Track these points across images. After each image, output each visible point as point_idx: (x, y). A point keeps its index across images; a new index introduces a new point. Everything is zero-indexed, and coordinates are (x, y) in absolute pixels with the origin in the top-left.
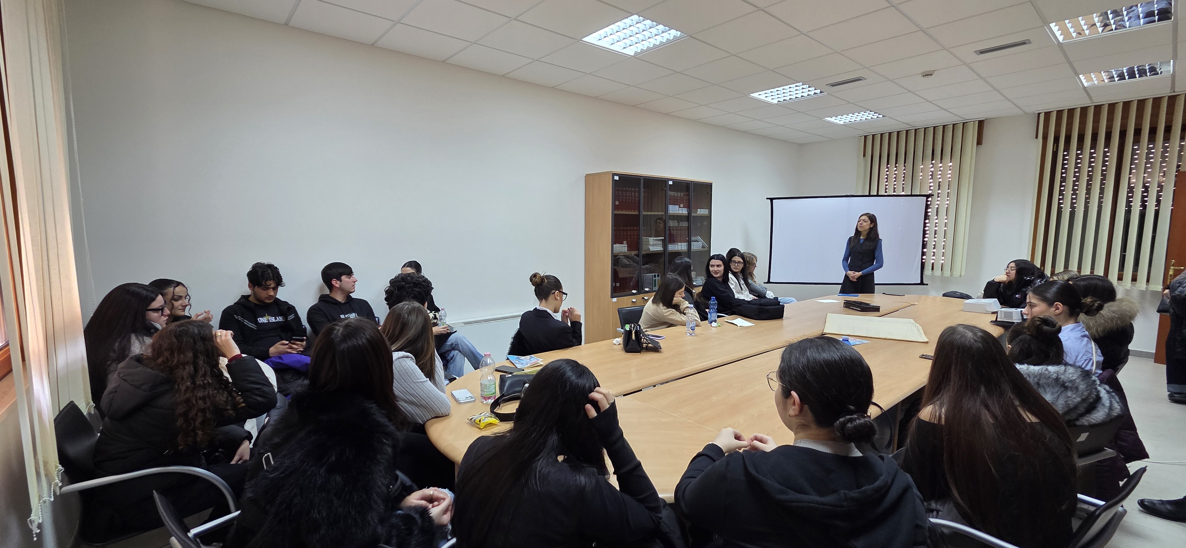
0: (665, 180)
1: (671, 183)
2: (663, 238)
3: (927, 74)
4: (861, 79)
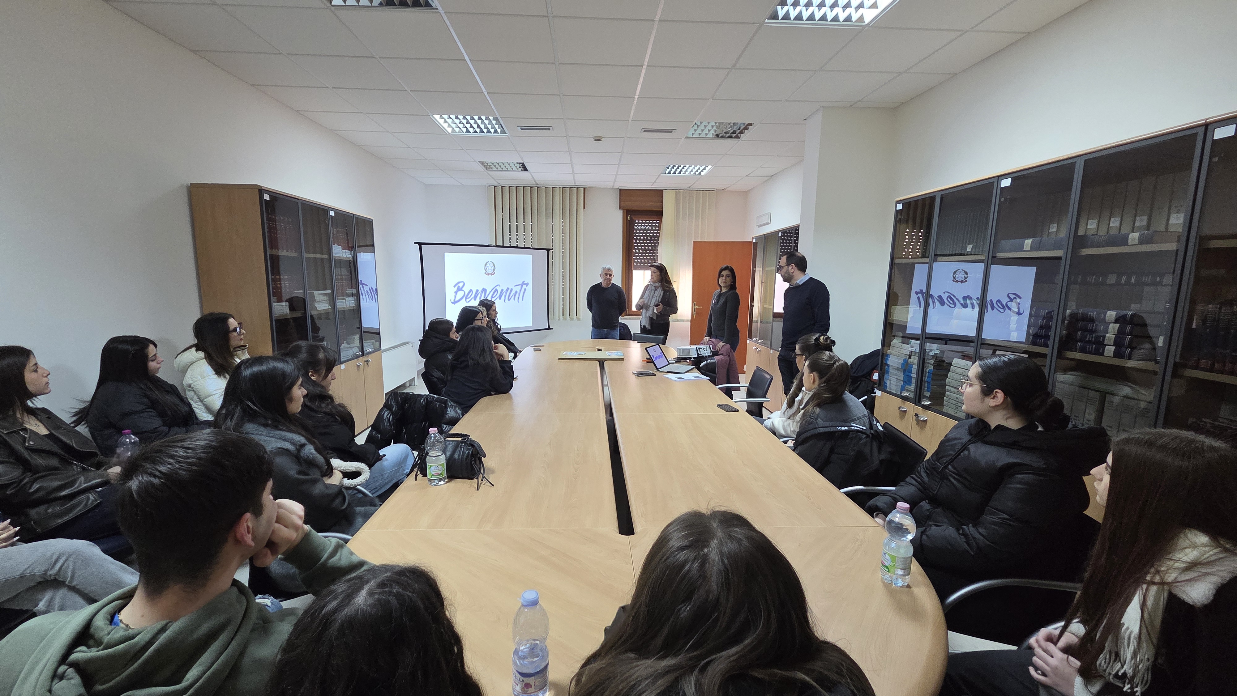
0: (327, 208)
1: (332, 213)
2: (330, 291)
3: (598, 139)
4: (549, 129)
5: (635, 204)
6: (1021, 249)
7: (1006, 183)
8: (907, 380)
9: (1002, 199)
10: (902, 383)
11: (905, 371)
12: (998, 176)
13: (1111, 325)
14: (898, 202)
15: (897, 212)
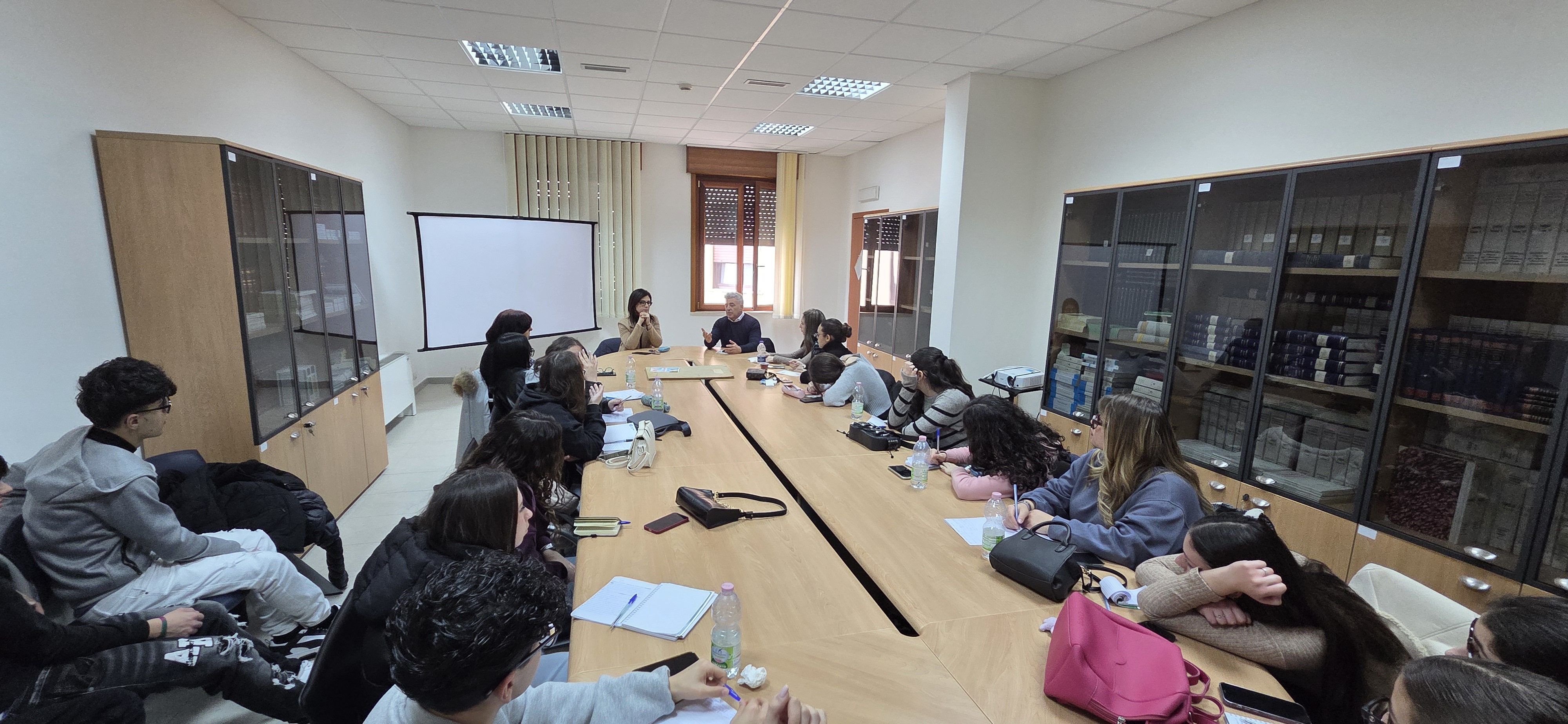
0: (306, 169)
1: (313, 176)
3: (685, 88)
4: (625, 71)
5: (707, 167)
6: (1222, 263)
7: (1205, 188)
8: (1080, 398)
9: (1199, 205)
10: (1073, 401)
11: (1076, 388)
12: (1196, 180)
13: (1322, 350)
14: (1068, 195)
15: (1066, 206)
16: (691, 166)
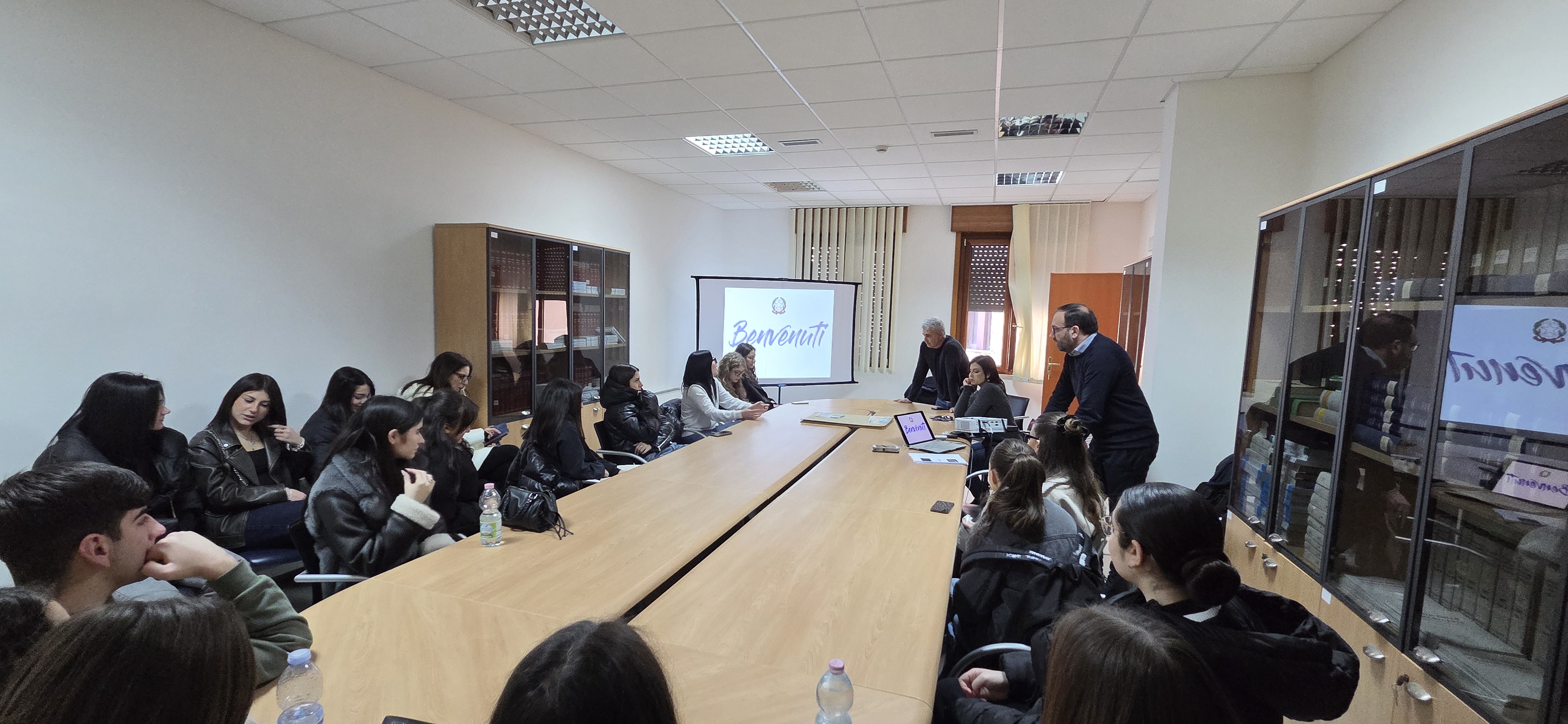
0: (568, 243)
1: (575, 248)
3: (882, 149)
4: (816, 142)
5: (973, 225)
6: (1399, 297)
7: (1380, 187)
11: (1262, 484)
12: (1372, 176)
14: (1262, 219)
15: (1261, 233)
16: (956, 225)
